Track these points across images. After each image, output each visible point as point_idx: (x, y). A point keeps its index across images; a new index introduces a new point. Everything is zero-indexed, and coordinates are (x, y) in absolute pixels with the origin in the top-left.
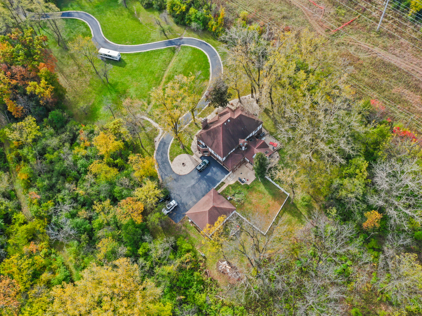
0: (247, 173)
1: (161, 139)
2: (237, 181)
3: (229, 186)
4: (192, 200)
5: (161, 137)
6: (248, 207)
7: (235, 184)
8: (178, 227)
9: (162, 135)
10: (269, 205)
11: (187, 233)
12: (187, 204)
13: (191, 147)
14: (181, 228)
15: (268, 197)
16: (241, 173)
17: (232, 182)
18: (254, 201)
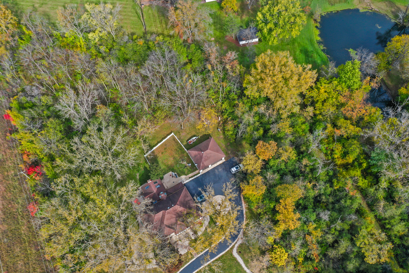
0: (169, 181)
1: (236, 241)
2: (179, 177)
3: (186, 175)
4: (219, 172)
5: (236, 243)
6: (177, 156)
7: (181, 175)
8: (233, 154)
9: (235, 244)
10: (162, 153)
11: (227, 148)
12: (223, 169)
13: (209, 220)
14: (231, 153)
15: (160, 159)
16: (174, 182)
17: (183, 177)
18: (172, 159)
